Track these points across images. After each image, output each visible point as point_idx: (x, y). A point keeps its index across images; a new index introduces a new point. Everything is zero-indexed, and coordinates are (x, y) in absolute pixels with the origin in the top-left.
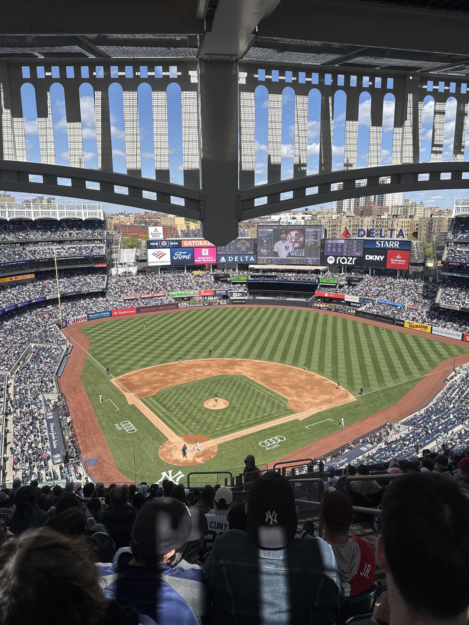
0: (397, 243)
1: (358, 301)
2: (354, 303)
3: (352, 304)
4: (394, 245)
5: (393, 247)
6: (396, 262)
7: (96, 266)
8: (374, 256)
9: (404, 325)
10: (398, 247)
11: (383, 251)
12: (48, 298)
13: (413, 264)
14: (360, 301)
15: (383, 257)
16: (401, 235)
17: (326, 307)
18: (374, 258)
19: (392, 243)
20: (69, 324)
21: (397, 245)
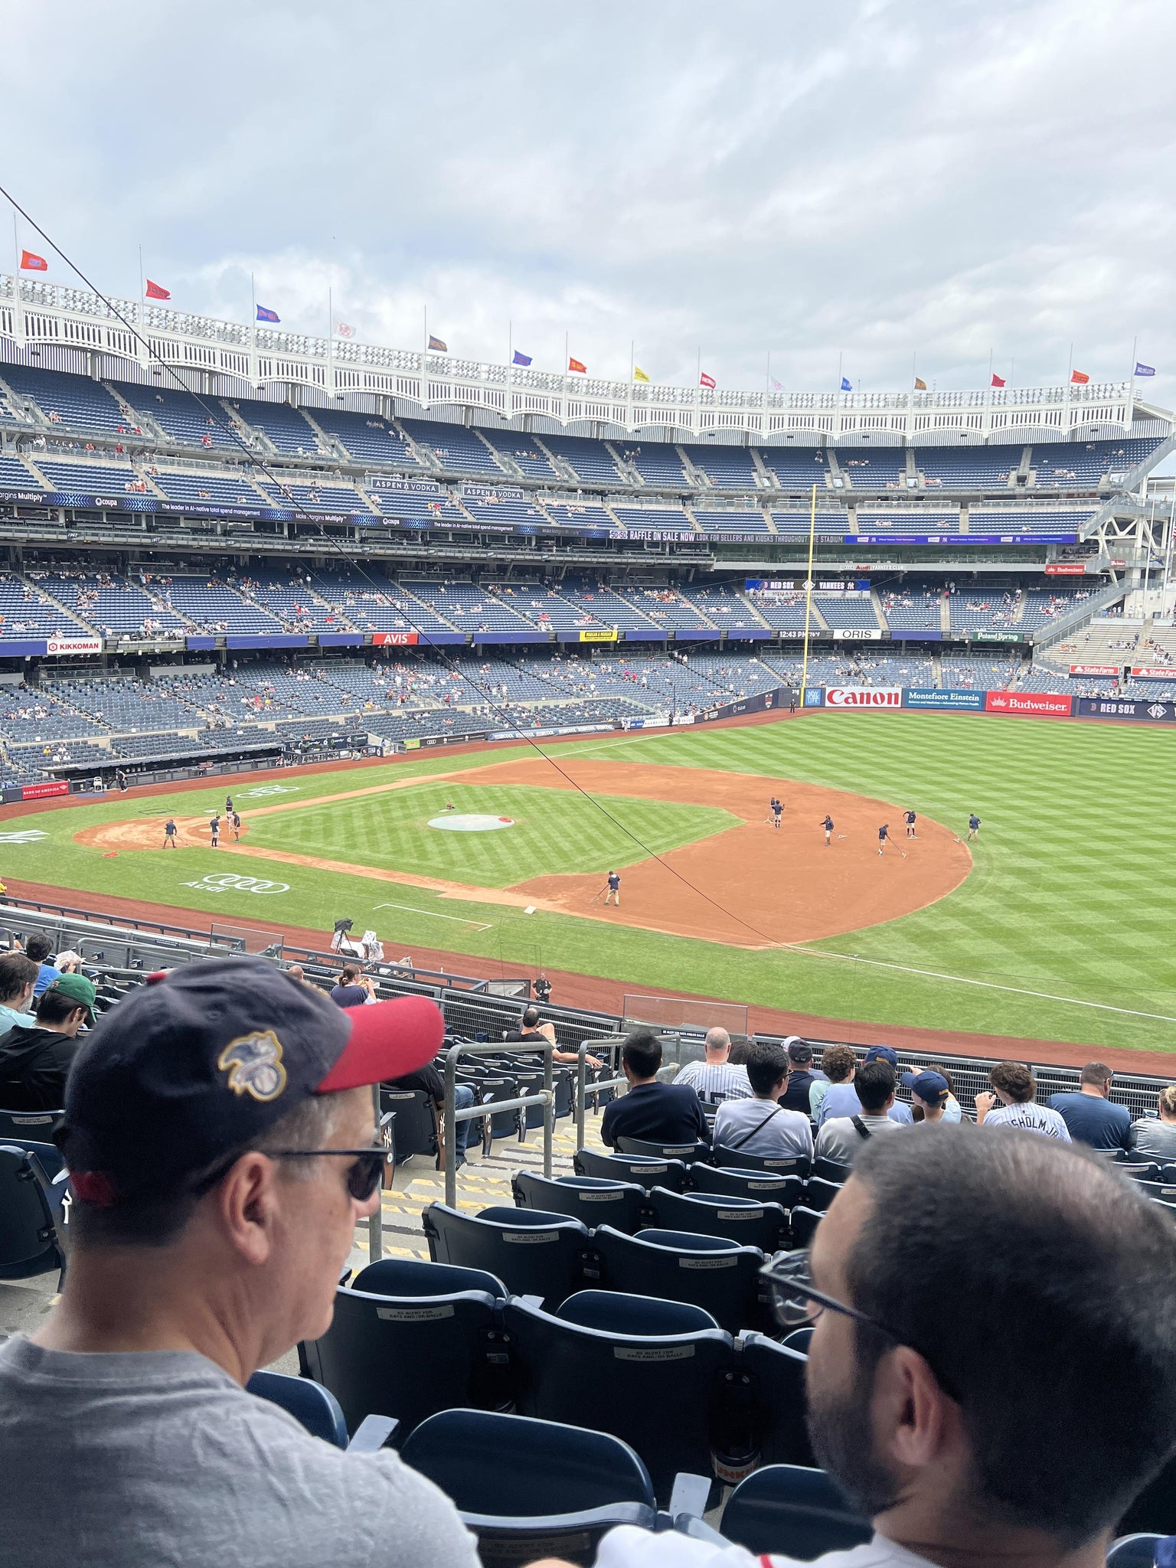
7: (1052, 570)
12: (838, 635)
20: (831, 701)
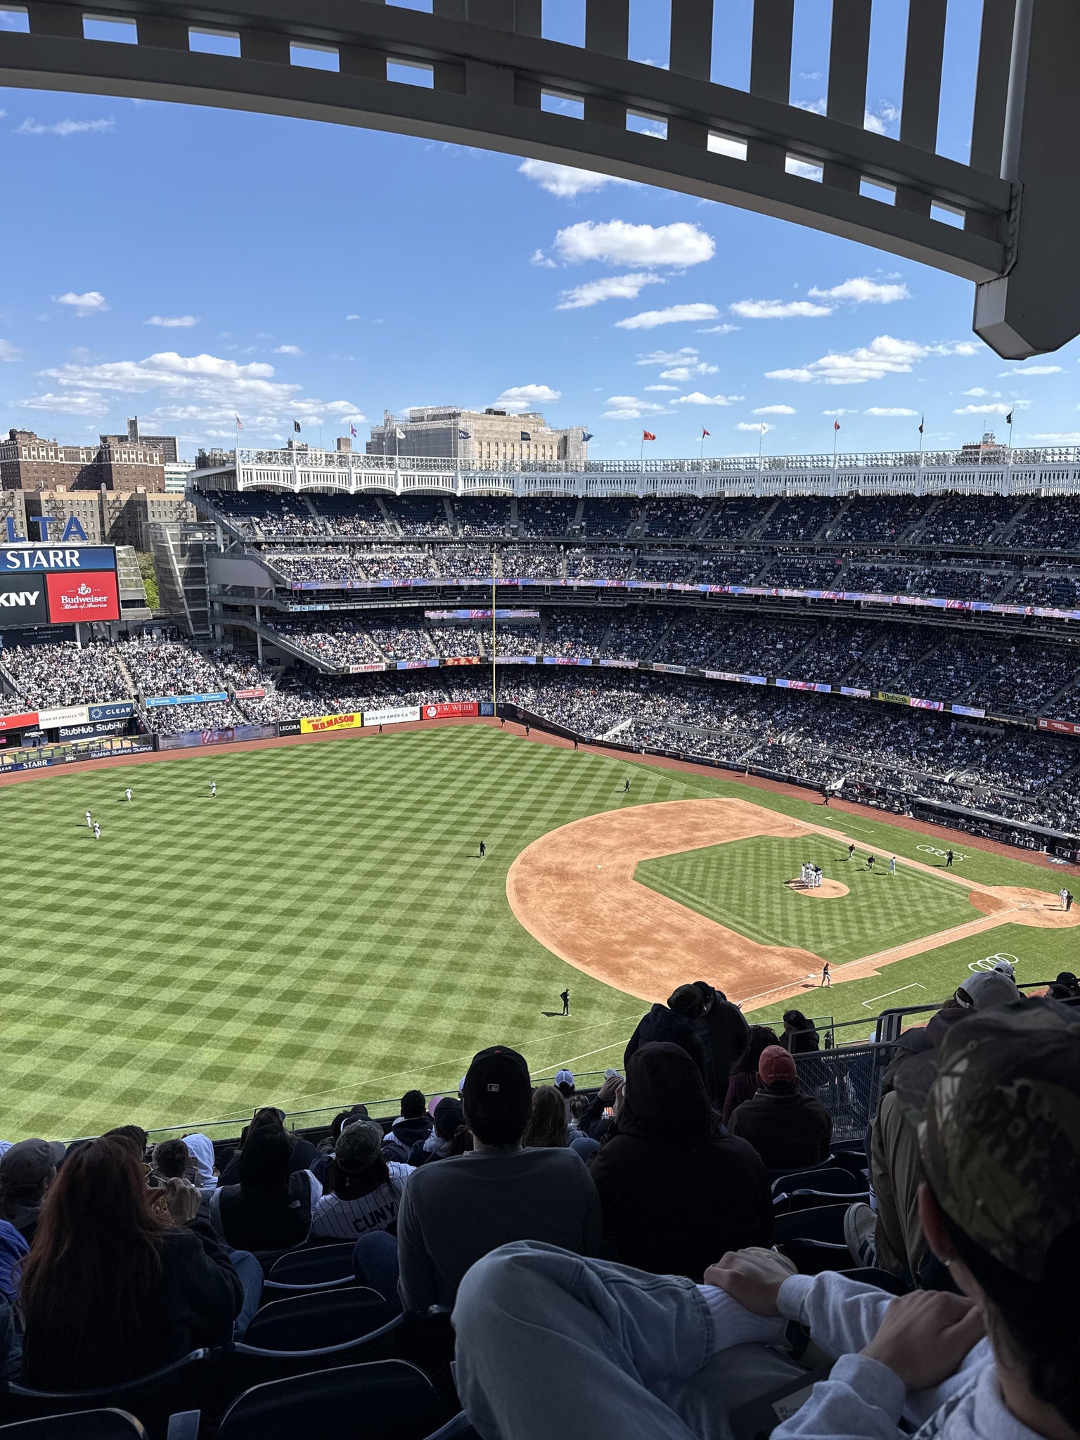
0: (72, 555)
1: (85, 720)
2: (70, 728)
3: (63, 733)
4: (64, 560)
5: (61, 565)
6: (80, 604)
8: (5, 595)
9: (299, 730)
10: (77, 564)
11: (36, 579)
13: (129, 604)
14: (91, 719)
15: (36, 594)
16: (74, 533)
17: (41, 759)
18: (8, 599)
19: (56, 555)
21: (74, 560)
